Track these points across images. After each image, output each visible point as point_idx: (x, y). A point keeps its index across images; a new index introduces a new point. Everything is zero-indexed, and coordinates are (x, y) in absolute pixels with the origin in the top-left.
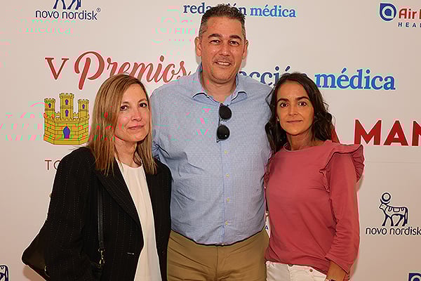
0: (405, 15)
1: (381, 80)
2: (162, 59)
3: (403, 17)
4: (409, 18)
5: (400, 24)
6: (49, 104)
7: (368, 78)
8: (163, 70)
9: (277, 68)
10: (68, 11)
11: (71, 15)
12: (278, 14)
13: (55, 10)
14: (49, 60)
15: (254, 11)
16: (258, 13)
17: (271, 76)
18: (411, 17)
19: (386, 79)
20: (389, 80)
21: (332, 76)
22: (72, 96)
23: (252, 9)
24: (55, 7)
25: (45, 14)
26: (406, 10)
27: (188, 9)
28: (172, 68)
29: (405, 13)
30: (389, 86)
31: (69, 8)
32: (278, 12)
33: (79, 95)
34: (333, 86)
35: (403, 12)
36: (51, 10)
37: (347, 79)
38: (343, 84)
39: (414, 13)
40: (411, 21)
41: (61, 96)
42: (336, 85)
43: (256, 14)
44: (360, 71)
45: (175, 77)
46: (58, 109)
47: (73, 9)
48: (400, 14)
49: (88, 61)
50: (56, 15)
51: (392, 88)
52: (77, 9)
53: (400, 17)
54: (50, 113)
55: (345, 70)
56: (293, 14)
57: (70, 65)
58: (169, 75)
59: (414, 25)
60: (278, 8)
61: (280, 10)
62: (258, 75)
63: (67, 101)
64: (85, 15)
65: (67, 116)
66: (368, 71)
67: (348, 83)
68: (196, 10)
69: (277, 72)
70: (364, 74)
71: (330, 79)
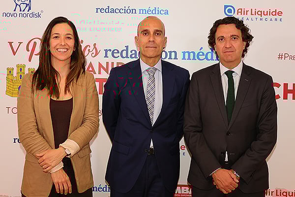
0: (241, 12)
4: (244, 14)
6: (10, 71)
10: (23, 13)
11: (25, 15)
12: (157, 13)
13: (15, 12)
14: (11, 43)
15: (141, 11)
16: (144, 12)
18: (245, 14)
21: (194, 53)
22: (24, 66)
23: (140, 10)
24: (15, 10)
26: (241, 9)
27: (99, 10)
28: (88, 48)
31: (24, 11)
32: (157, 11)
33: (29, 65)
34: (194, 59)
35: (240, 11)
36: (12, 12)
37: (203, 55)
38: (201, 57)
39: (247, 11)
41: (18, 66)
42: (196, 58)
43: (143, 13)
45: (90, 53)
46: (15, 74)
47: (26, 11)
48: (238, 12)
49: (35, 43)
50: (15, 15)
52: (28, 11)
53: (238, 14)
54: (10, 77)
57: (23, 47)
59: (248, 19)
60: (157, 9)
61: (158, 10)
63: (21, 69)
64: (33, 15)
65: (21, 78)
67: (204, 57)
68: (104, 11)
71: (192, 54)
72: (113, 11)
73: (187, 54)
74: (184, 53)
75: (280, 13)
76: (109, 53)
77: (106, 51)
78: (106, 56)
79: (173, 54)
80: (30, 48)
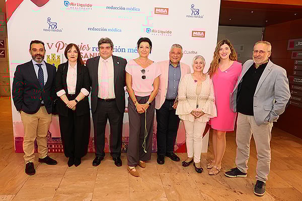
2: (82, 44)
5: (152, 34)
6: (48, 57)
8: (82, 47)
10: (53, 29)
11: (54, 31)
14: (48, 44)
22: (55, 54)
25: (46, 30)
28: (85, 46)
29: (154, 31)
33: (57, 54)
36: (48, 29)
39: (156, 31)
40: (155, 34)
41: (52, 54)
47: (55, 29)
48: (152, 31)
49: (60, 44)
50: (50, 30)
54: (48, 59)
55: (136, 47)
56: (121, 31)
57: (54, 45)
58: (84, 48)
63: (53, 56)
64: (58, 31)
65: (54, 60)
72: (96, 30)
73: (130, 50)
74: (128, 49)
75: (171, 32)
76: (95, 49)
77: (93, 48)
78: (93, 50)
79: (124, 50)
80: (57, 46)
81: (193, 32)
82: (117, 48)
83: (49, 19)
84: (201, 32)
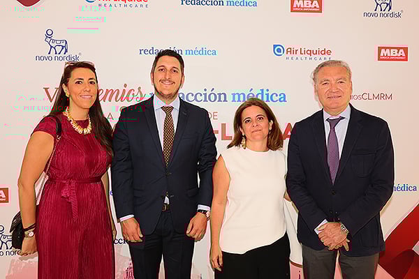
1: (277, 95)
2: (125, 86)
3: (289, 53)
5: (287, 58)
7: (268, 95)
8: (126, 93)
9: (205, 90)
17: (201, 95)
19: (280, 95)
20: (282, 96)
25: (42, 58)
29: (290, 51)
30: (282, 99)
40: (295, 56)
44: (262, 90)
51: (285, 101)
55: (252, 89)
56: (215, 53)
58: (131, 96)
62: (193, 95)
66: (268, 90)
69: (205, 92)
70: (265, 92)
81: (380, 49)
82: (208, 92)
83: (50, 33)
84: (399, 49)
